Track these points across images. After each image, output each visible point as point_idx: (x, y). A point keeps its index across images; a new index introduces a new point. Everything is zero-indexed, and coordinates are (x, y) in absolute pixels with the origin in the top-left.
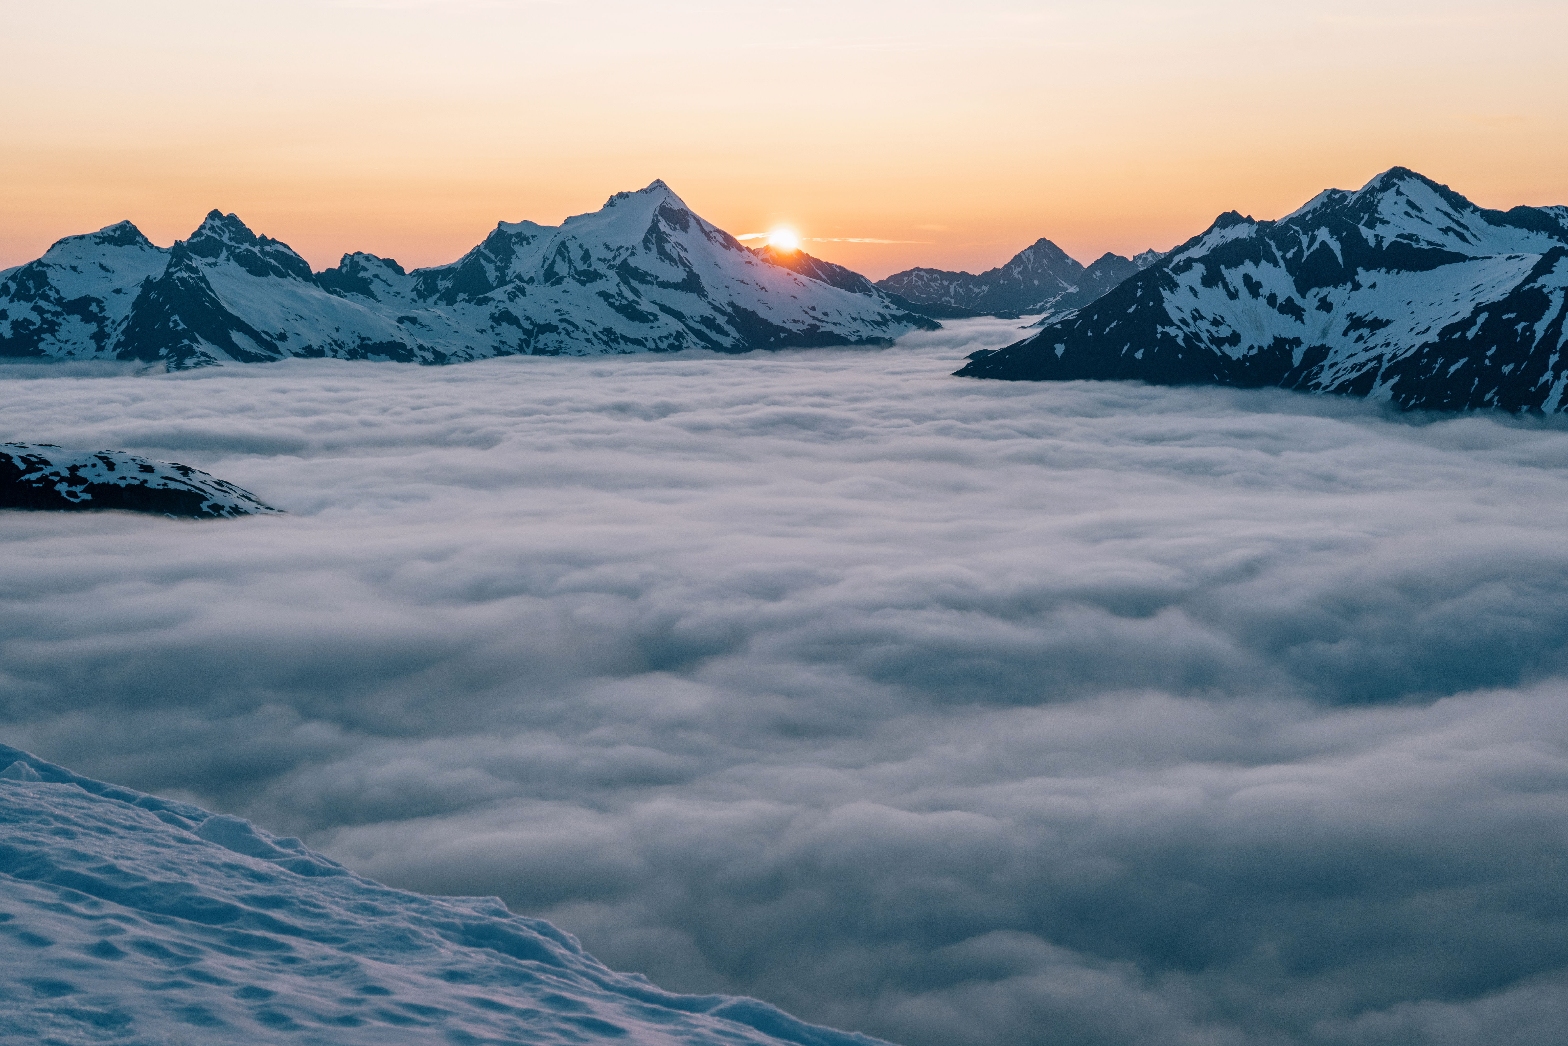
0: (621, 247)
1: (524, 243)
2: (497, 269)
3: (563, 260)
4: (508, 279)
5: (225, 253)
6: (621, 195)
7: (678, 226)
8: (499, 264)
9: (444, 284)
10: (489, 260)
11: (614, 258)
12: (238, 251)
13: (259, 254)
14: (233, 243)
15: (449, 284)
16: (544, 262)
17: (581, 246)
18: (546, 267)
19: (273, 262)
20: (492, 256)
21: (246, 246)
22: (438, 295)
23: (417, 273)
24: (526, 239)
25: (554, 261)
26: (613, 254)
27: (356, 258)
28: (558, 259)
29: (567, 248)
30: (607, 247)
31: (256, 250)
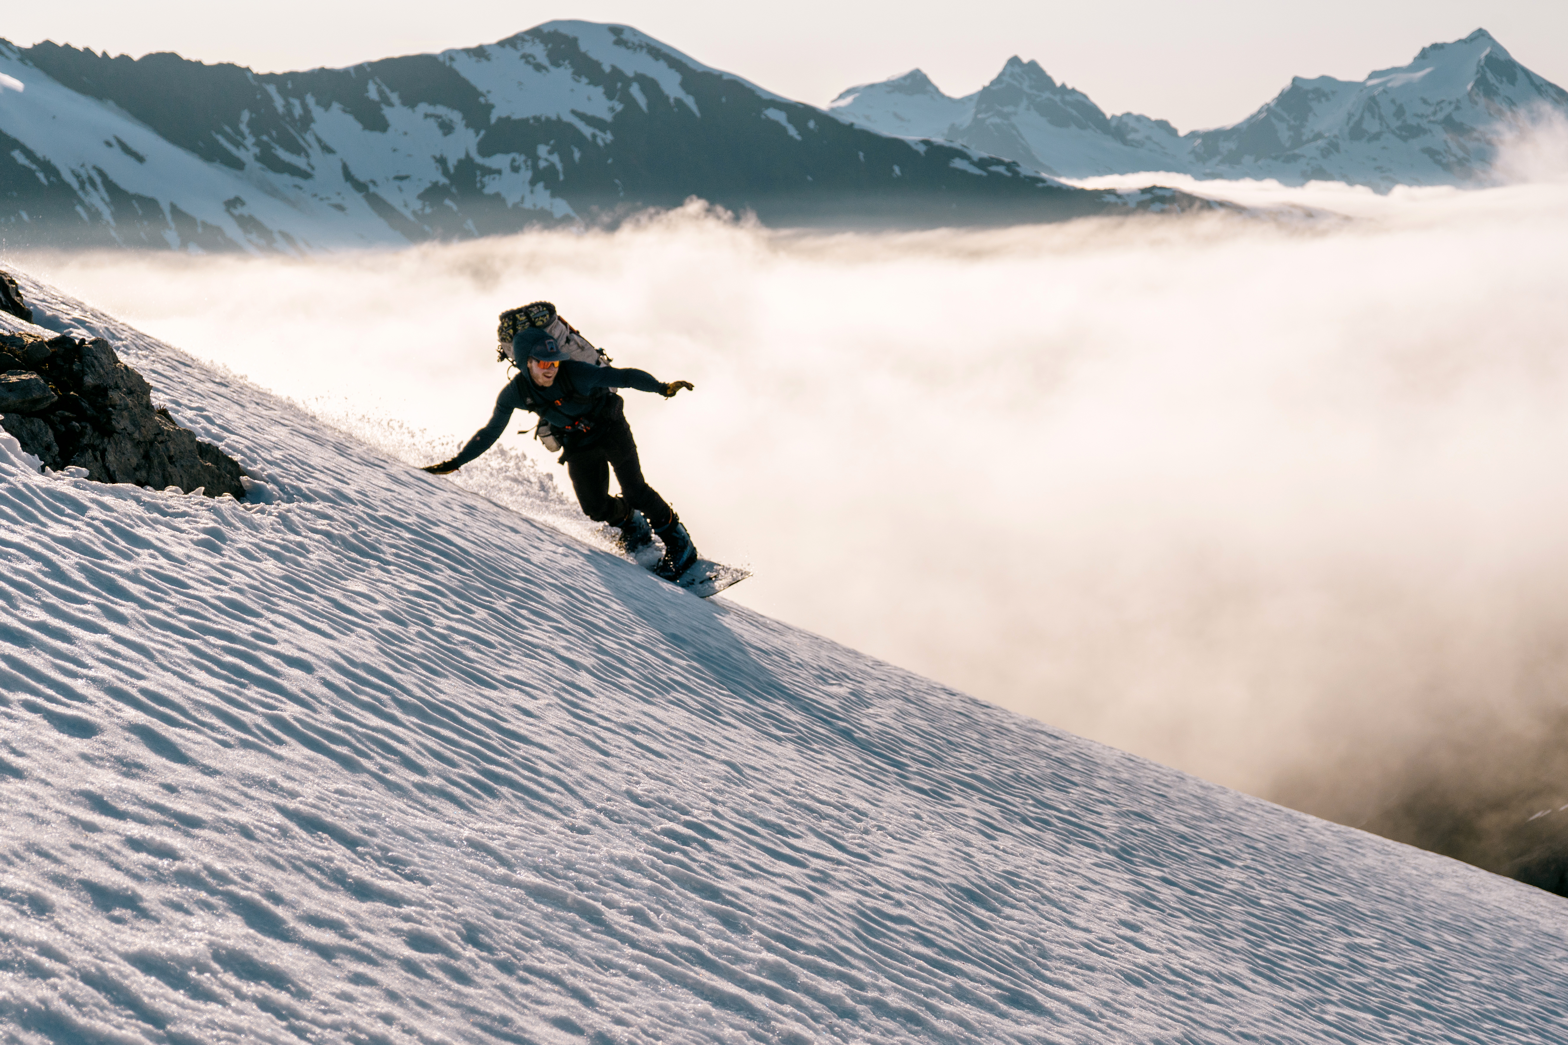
0: (1443, 101)
1: (1323, 99)
2: (1290, 128)
3: (1373, 117)
4: (1304, 138)
5: (1024, 103)
6: (1435, 46)
7: (1504, 79)
8: (1292, 122)
9: (1226, 146)
10: (1281, 119)
11: (1435, 113)
12: (1038, 99)
13: (1060, 104)
14: (1034, 92)
15: (1232, 145)
16: (1349, 119)
17: (1393, 101)
18: (1351, 124)
19: (1074, 113)
20: (1285, 115)
21: (1047, 95)
22: (1219, 158)
23: (1193, 135)
24: (1325, 95)
25: (1362, 118)
26: (1432, 109)
27: (1125, 120)
28: (1367, 115)
29: (1376, 103)
30: (1425, 102)
31: (1057, 98)
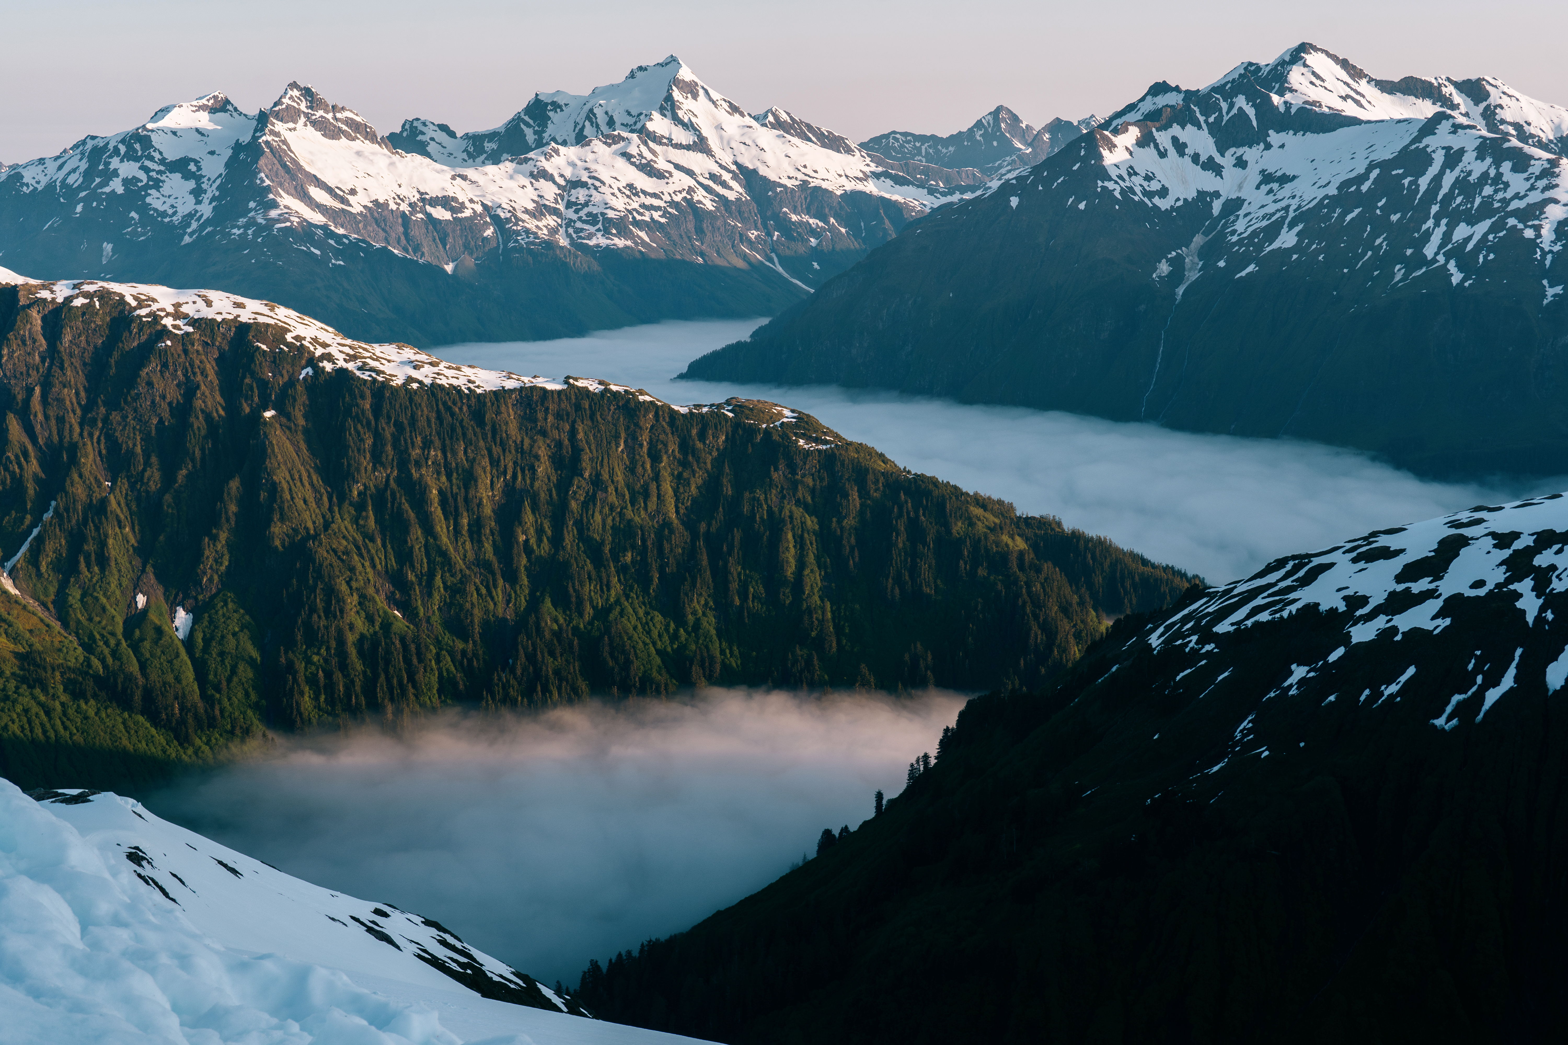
0: (641, 114)
1: (558, 110)
2: (535, 133)
3: (592, 125)
4: (544, 141)
5: (303, 119)
6: (641, 68)
7: (689, 95)
8: (536, 128)
9: (489, 146)
10: (528, 125)
11: (635, 123)
12: (314, 117)
13: (332, 121)
14: (310, 111)
15: (494, 146)
16: (575, 127)
17: (606, 113)
18: (577, 131)
19: (344, 127)
20: (531, 122)
21: (321, 113)
22: (485, 155)
23: (467, 136)
24: (560, 107)
25: (584, 126)
26: (634, 120)
27: (415, 124)
28: (587, 123)
29: (594, 115)
30: (629, 113)
31: (330, 116)
